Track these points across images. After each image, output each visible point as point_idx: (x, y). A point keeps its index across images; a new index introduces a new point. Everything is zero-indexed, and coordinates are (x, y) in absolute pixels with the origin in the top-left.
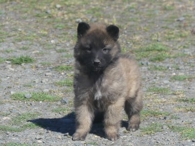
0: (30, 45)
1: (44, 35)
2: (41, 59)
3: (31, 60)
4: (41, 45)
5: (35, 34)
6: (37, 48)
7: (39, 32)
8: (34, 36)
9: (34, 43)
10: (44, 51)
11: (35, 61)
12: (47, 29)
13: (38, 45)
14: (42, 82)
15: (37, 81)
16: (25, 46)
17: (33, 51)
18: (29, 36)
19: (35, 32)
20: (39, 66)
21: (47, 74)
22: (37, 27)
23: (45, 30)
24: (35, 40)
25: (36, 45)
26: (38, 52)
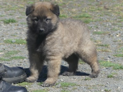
0: (14, 13)
1: (22, 8)
2: (20, 21)
3: (15, 21)
4: (20, 13)
5: (17, 7)
6: (18, 14)
7: (19, 6)
8: (16, 8)
9: (17, 12)
10: (22, 16)
11: (17, 22)
12: (23, 4)
13: (19, 13)
14: (21, 34)
15: (18, 33)
16: (11, 13)
17: (16, 16)
18: (14, 8)
19: (17, 6)
20: (20, 24)
21: (24, 29)
22: (18, 3)
23: (22, 5)
24: (17, 10)
25: (17, 13)
26: (19, 17)
